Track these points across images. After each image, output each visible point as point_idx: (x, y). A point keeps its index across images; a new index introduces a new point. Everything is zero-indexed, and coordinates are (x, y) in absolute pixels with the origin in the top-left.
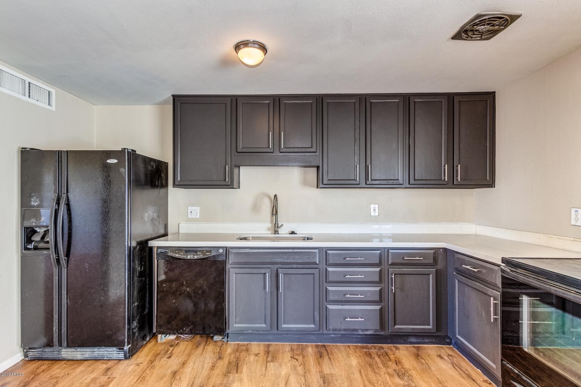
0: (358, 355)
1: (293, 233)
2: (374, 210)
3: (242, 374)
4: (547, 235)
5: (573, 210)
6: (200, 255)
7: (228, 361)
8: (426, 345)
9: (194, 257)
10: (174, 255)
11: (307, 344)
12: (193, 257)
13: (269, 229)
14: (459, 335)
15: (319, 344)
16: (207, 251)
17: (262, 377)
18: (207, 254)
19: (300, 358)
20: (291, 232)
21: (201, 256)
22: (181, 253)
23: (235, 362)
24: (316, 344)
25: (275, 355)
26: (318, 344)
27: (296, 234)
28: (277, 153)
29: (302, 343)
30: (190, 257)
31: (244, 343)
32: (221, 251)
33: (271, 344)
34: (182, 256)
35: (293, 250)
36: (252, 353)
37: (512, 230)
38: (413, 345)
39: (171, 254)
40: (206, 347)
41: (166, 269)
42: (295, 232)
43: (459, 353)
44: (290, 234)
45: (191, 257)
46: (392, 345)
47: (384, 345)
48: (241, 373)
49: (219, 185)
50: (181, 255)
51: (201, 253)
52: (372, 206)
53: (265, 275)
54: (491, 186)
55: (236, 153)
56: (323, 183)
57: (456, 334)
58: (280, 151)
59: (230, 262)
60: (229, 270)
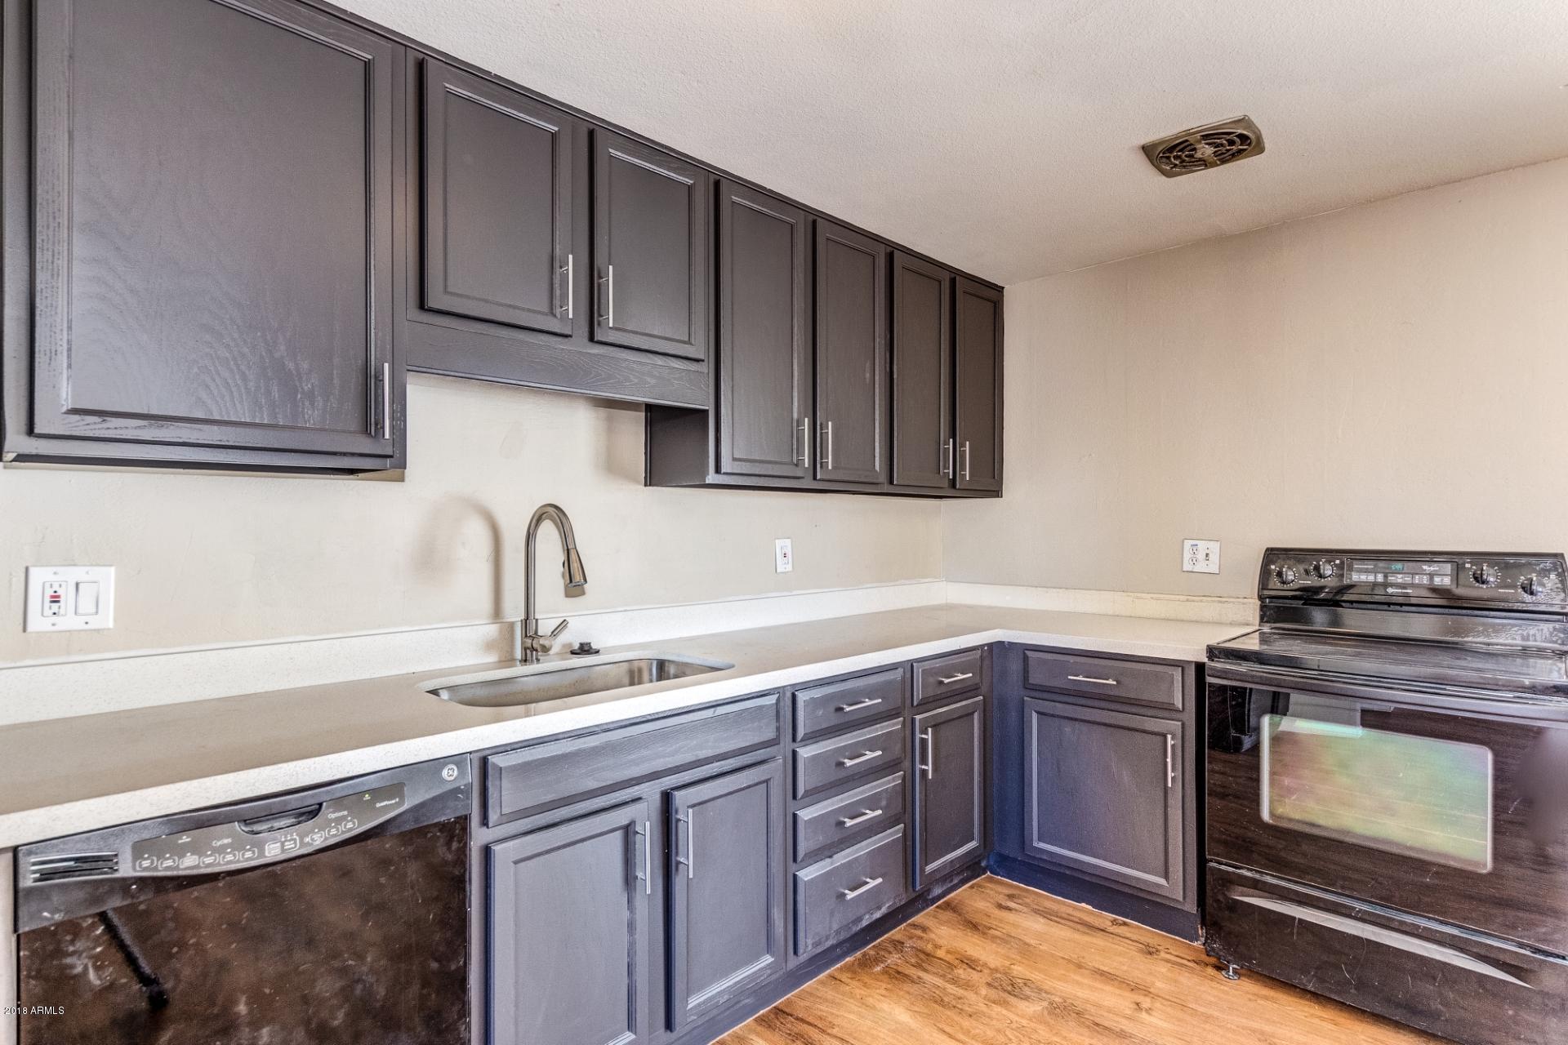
0: (884, 992)
1: (587, 649)
2: (783, 553)
4: (1131, 594)
5: (1188, 544)
6: (339, 820)
8: (955, 893)
9: (307, 840)
10: (169, 863)
11: (731, 1030)
12: (303, 844)
13: (489, 646)
14: (1040, 839)
16: (378, 793)
18: (378, 805)
20: (576, 649)
21: (353, 827)
22: (217, 844)
27: (597, 652)
28: (580, 344)
29: (718, 1039)
30: (278, 851)
32: (449, 773)
34: (229, 857)
35: (713, 710)
37: (1045, 589)
38: (936, 904)
39: (146, 864)
41: (97, 969)
42: (594, 646)
43: (1015, 883)
44: (573, 653)
45: (288, 845)
46: (905, 924)
47: (893, 932)
49: (334, 454)
50: (216, 851)
51: (346, 813)
52: (779, 543)
53: (628, 831)
54: (996, 493)
55: (415, 313)
56: (718, 470)
57: (1032, 840)
58: (592, 339)
59: (493, 817)
60: (487, 851)
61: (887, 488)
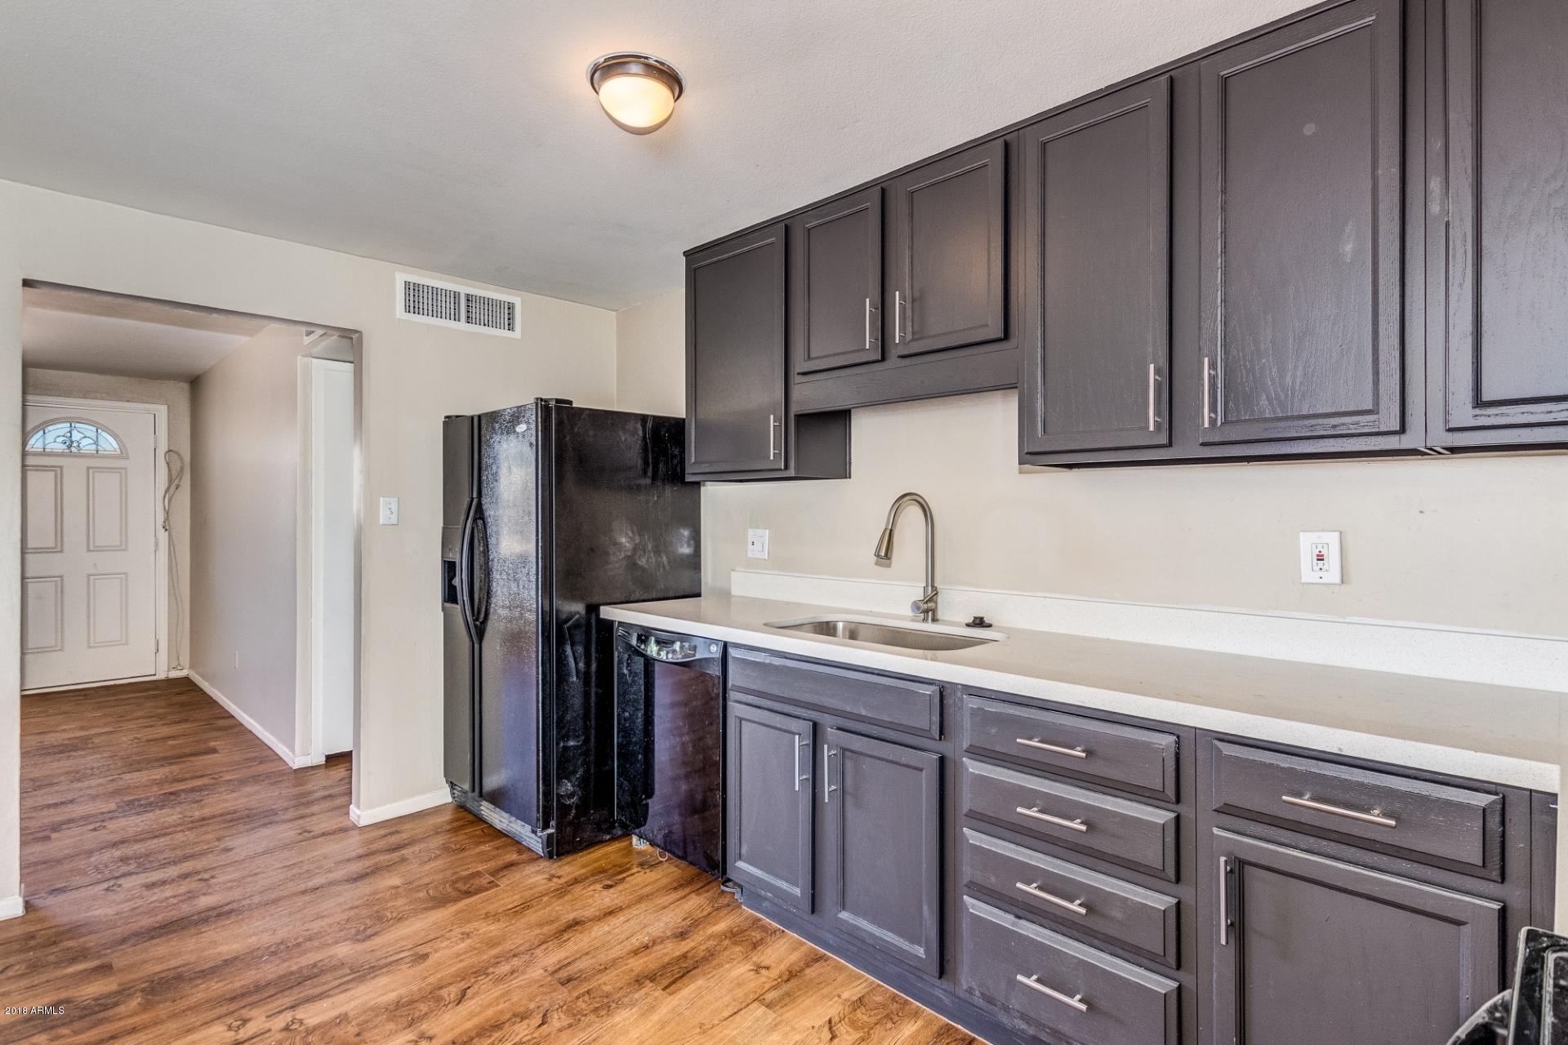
1: (979, 623)
3: (672, 997)
7: (685, 951)
11: (925, 1008)
15: (959, 1027)
17: (698, 1030)
19: (849, 1038)
20: (971, 620)
23: (696, 959)
24: (950, 1022)
25: (798, 994)
26: (955, 1025)
27: (990, 626)
29: (910, 999)
31: (770, 924)
33: (827, 959)
36: (755, 959)
40: (693, 895)
44: (968, 625)
48: (671, 994)
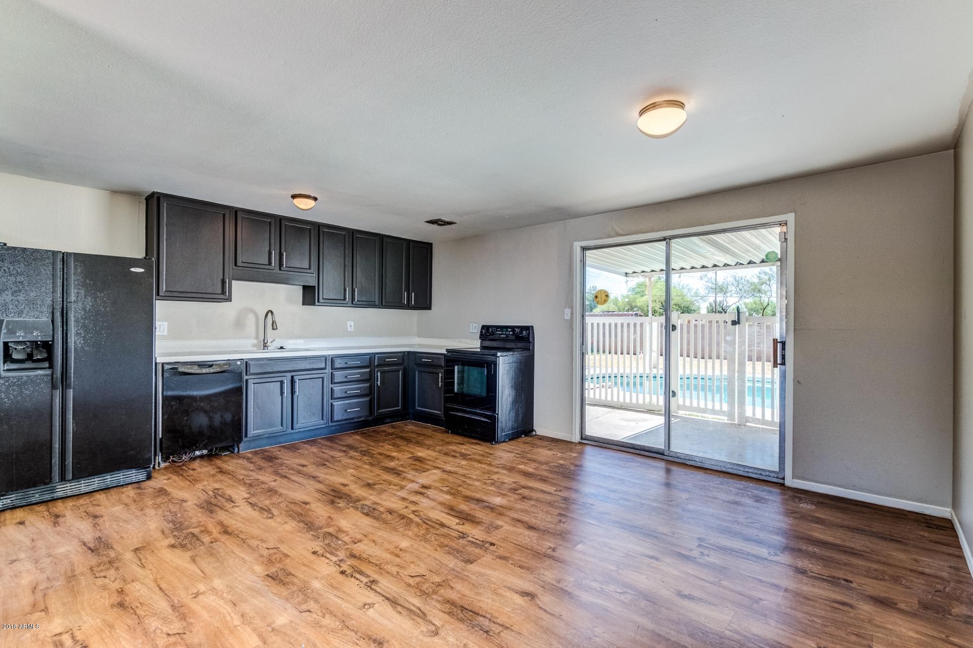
2: (350, 326)
8: (396, 423)
9: (210, 371)
13: (255, 345)
14: (418, 407)
16: (225, 364)
18: (224, 366)
21: (218, 369)
28: (277, 271)
30: (205, 372)
32: (238, 363)
38: (388, 425)
42: (283, 347)
45: (207, 371)
50: (195, 370)
52: (348, 323)
53: (282, 382)
54: (429, 308)
55: (234, 267)
56: (318, 302)
57: (414, 403)
58: (280, 269)
59: (248, 373)
60: (247, 381)
61: (381, 306)
